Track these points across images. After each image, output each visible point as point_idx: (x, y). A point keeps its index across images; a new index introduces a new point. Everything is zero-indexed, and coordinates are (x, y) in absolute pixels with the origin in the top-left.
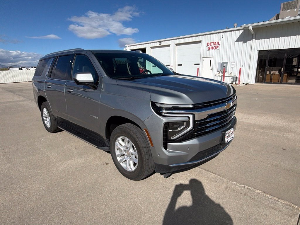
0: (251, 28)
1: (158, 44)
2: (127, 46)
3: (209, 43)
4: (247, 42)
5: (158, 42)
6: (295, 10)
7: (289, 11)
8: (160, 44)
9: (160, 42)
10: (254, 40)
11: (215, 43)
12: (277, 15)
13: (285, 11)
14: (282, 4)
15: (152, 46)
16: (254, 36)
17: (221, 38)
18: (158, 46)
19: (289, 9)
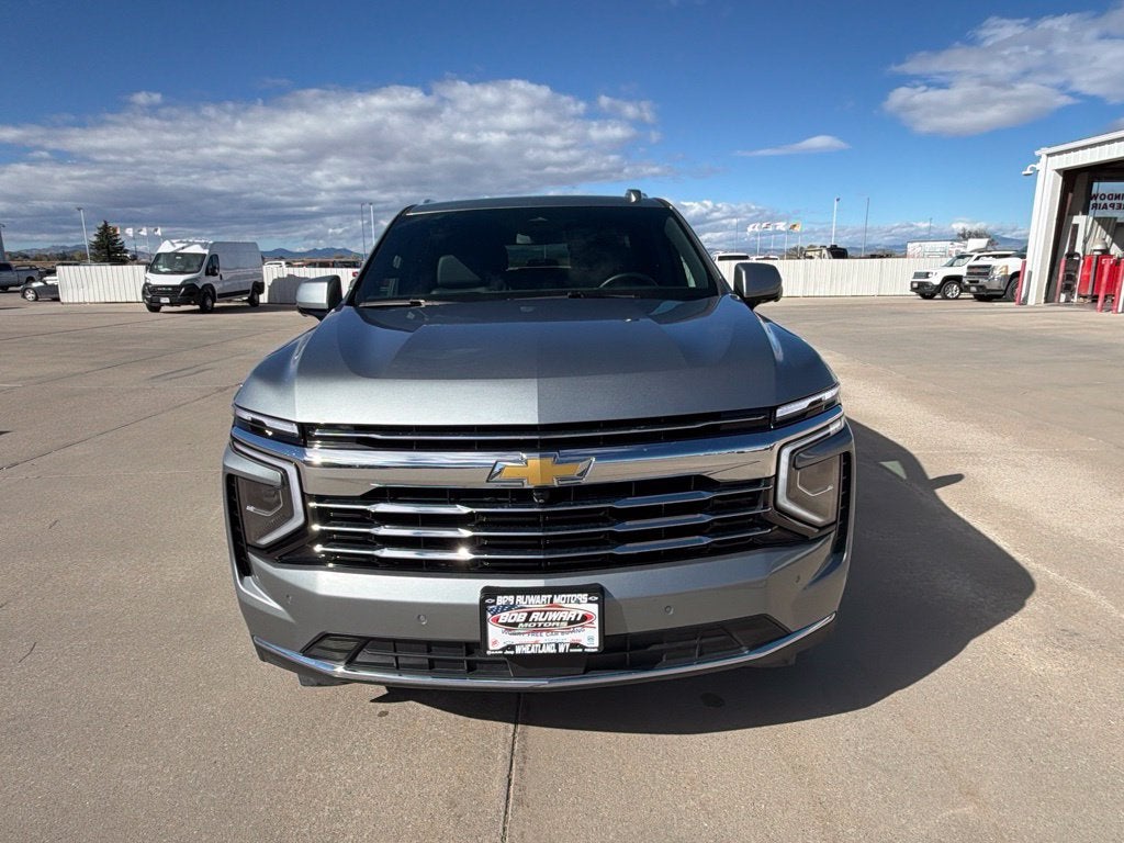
2: (1044, 157)
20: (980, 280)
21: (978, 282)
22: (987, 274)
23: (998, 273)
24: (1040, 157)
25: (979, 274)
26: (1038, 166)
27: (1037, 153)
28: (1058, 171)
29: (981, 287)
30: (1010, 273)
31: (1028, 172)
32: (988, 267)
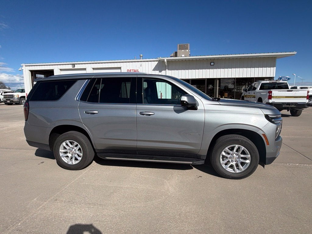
0: (166, 61)
1: (70, 67)
2: (24, 66)
3: (129, 70)
4: (162, 72)
5: (70, 64)
6: (187, 51)
7: (183, 51)
8: (73, 67)
9: (74, 65)
10: (167, 70)
11: (135, 70)
12: (175, 52)
13: (181, 51)
14: (178, 45)
15: (62, 68)
16: (167, 67)
17: (140, 66)
18: (70, 68)
19: (183, 50)
20: (11, 99)
21: (10, 99)
22: (13, 97)
23: (16, 97)
24: (23, 66)
25: (10, 97)
26: (23, 68)
27: (22, 65)
28: (29, 70)
29: (11, 101)
30: (20, 97)
31: (20, 69)
32: (13, 95)
